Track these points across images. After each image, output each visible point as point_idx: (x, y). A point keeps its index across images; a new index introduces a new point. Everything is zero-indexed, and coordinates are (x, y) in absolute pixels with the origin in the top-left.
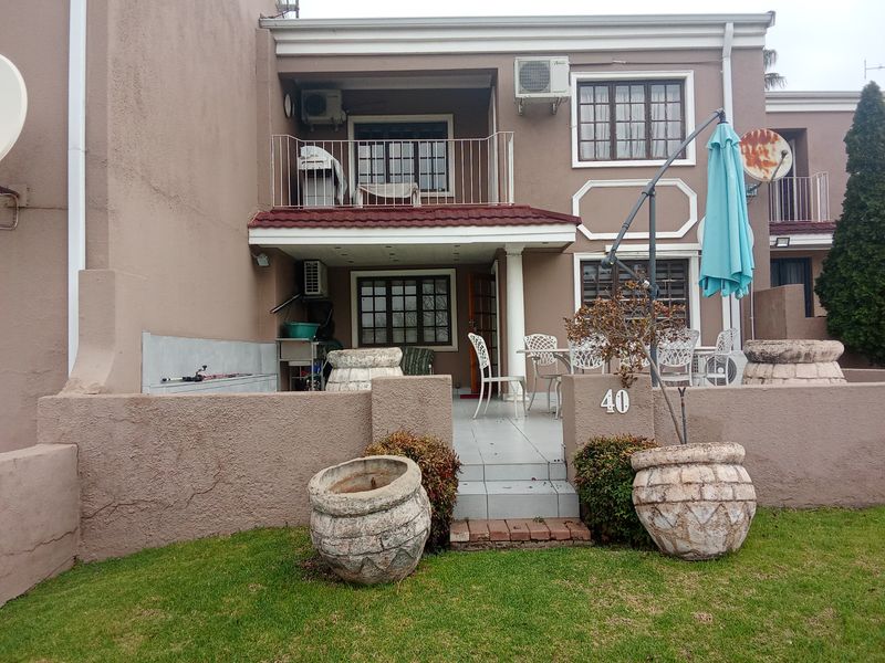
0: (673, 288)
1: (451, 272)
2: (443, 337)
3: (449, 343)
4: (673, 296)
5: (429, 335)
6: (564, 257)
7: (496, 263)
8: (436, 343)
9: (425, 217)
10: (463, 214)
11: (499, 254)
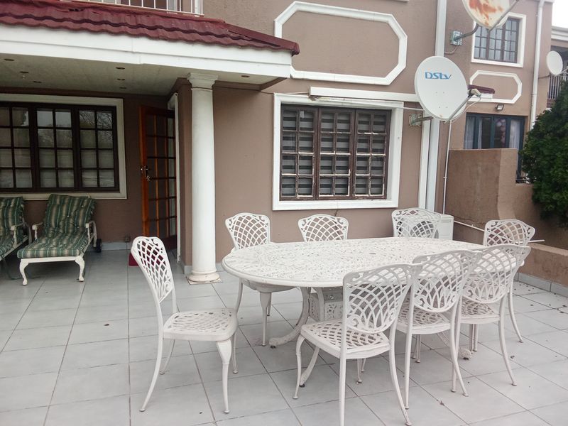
0: (375, 142)
1: (117, 103)
2: (108, 180)
3: (116, 189)
4: (375, 151)
5: (90, 179)
6: (262, 97)
7: (175, 97)
8: (99, 189)
9: (67, 16)
10: (129, 20)
11: (182, 85)
